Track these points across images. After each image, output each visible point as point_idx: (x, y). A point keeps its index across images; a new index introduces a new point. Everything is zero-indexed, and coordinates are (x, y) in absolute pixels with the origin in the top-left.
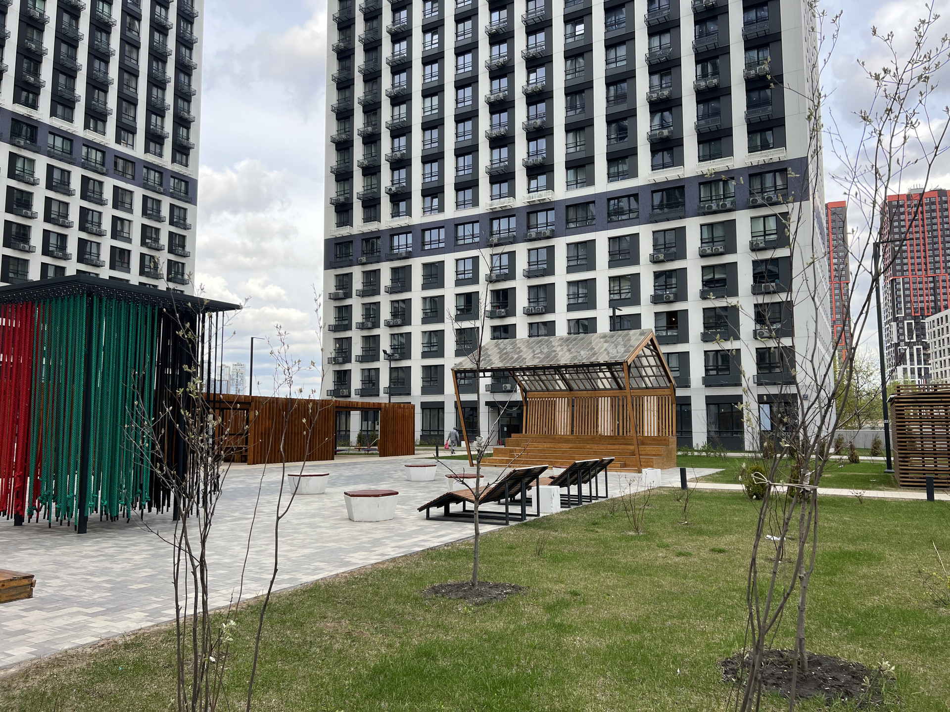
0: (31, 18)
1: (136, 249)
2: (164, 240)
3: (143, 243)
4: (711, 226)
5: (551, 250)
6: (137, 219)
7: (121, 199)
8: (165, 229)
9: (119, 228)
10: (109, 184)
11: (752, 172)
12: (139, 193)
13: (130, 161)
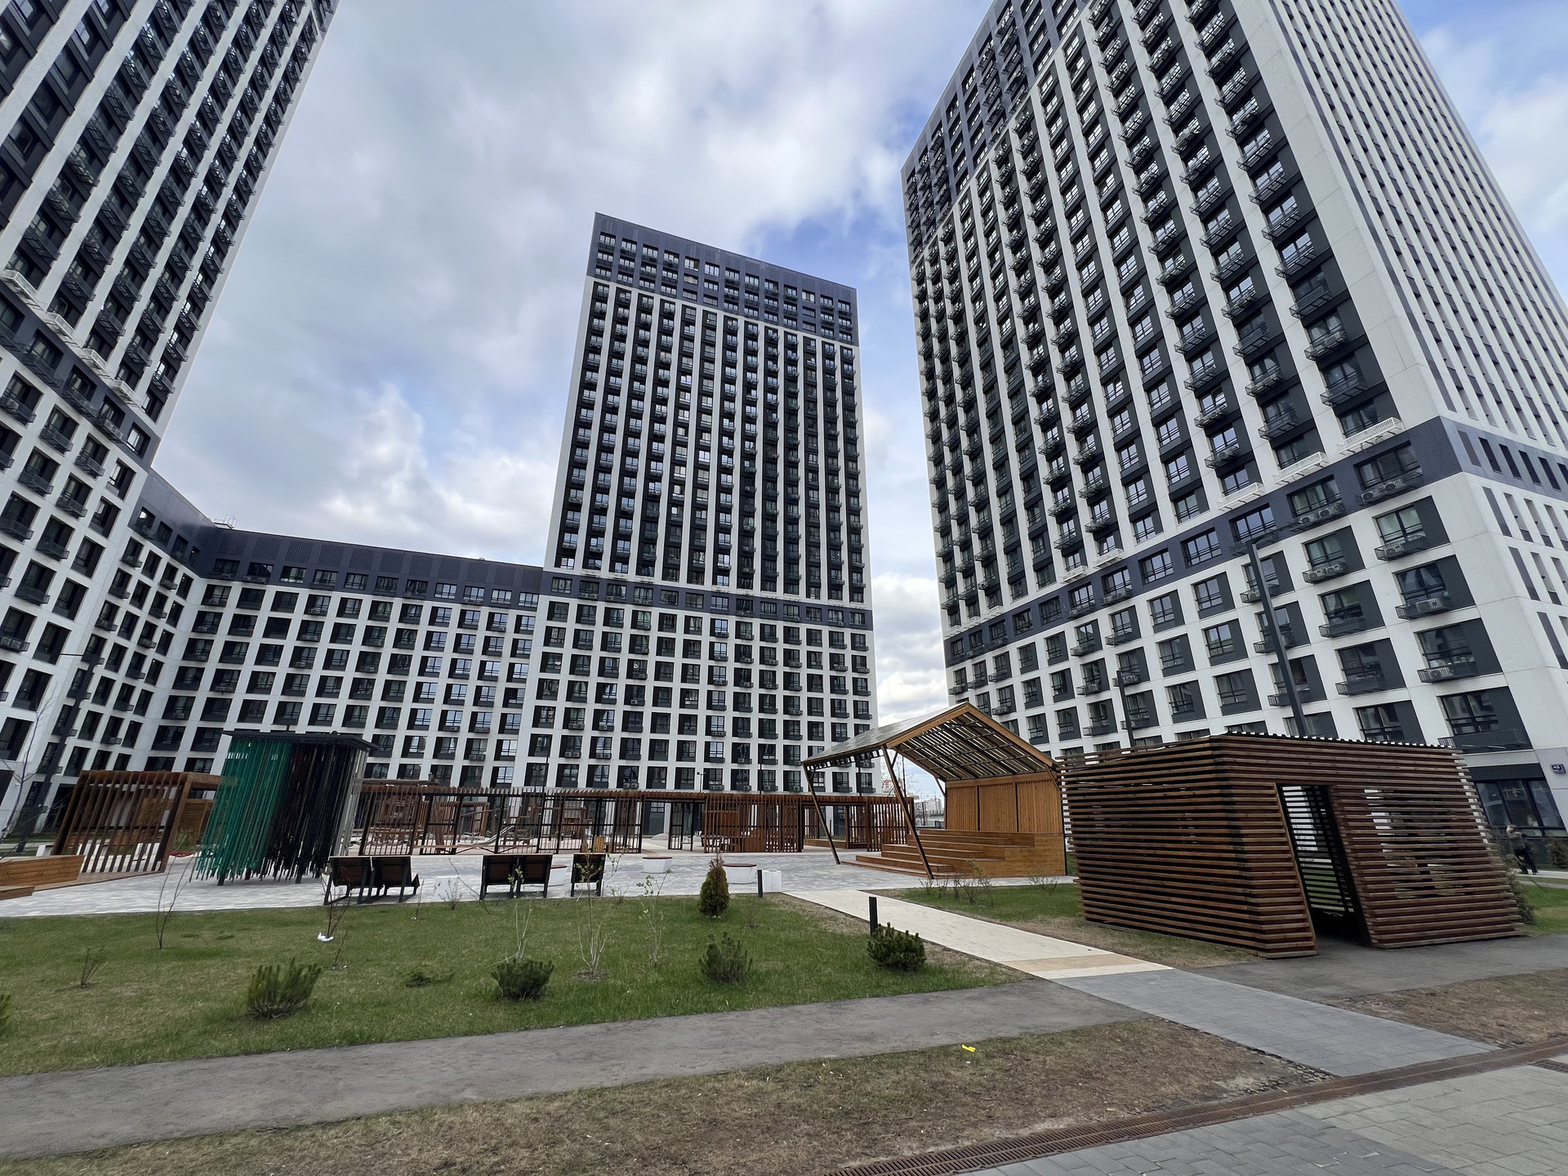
0: (746, 531)
1: (826, 673)
2: (848, 663)
3: (832, 668)
4: (1320, 541)
5: (1132, 610)
6: (826, 650)
7: (813, 638)
8: (848, 653)
9: (814, 660)
10: (803, 628)
11: (1357, 461)
12: (825, 630)
13: (819, 608)
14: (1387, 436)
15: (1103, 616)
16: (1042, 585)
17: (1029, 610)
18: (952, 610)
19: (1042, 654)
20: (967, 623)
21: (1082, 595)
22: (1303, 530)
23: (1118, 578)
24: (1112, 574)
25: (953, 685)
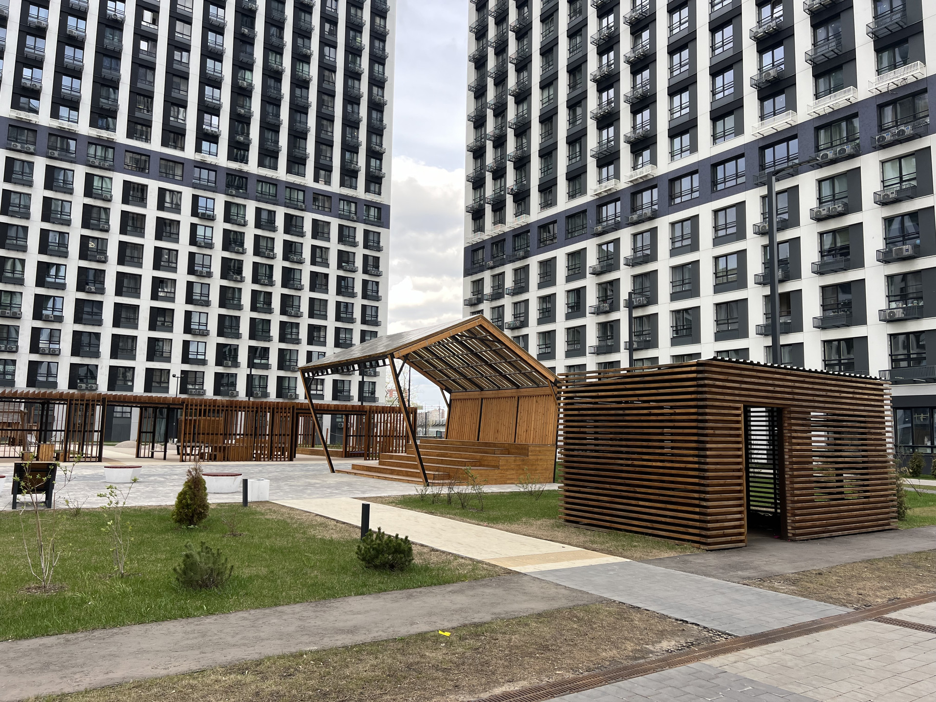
2: (359, 263)
3: (340, 267)
4: (832, 179)
5: (654, 231)
6: (334, 246)
7: (319, 230)
8: (360, 252)
9: (319, 255)
10: (309, 218)
12: (335, 223)
13: (328, 196)
14: (911, 80)
15: (625, 236)
16: (572, 196)
17: (555, 222)
18: (477, 214)
19: (561, 271)
20: (491, 230)
21: (609, 211)
22: (820, 166)
23: (646, 197)
24: (641, 191)
25: (469, 295)
